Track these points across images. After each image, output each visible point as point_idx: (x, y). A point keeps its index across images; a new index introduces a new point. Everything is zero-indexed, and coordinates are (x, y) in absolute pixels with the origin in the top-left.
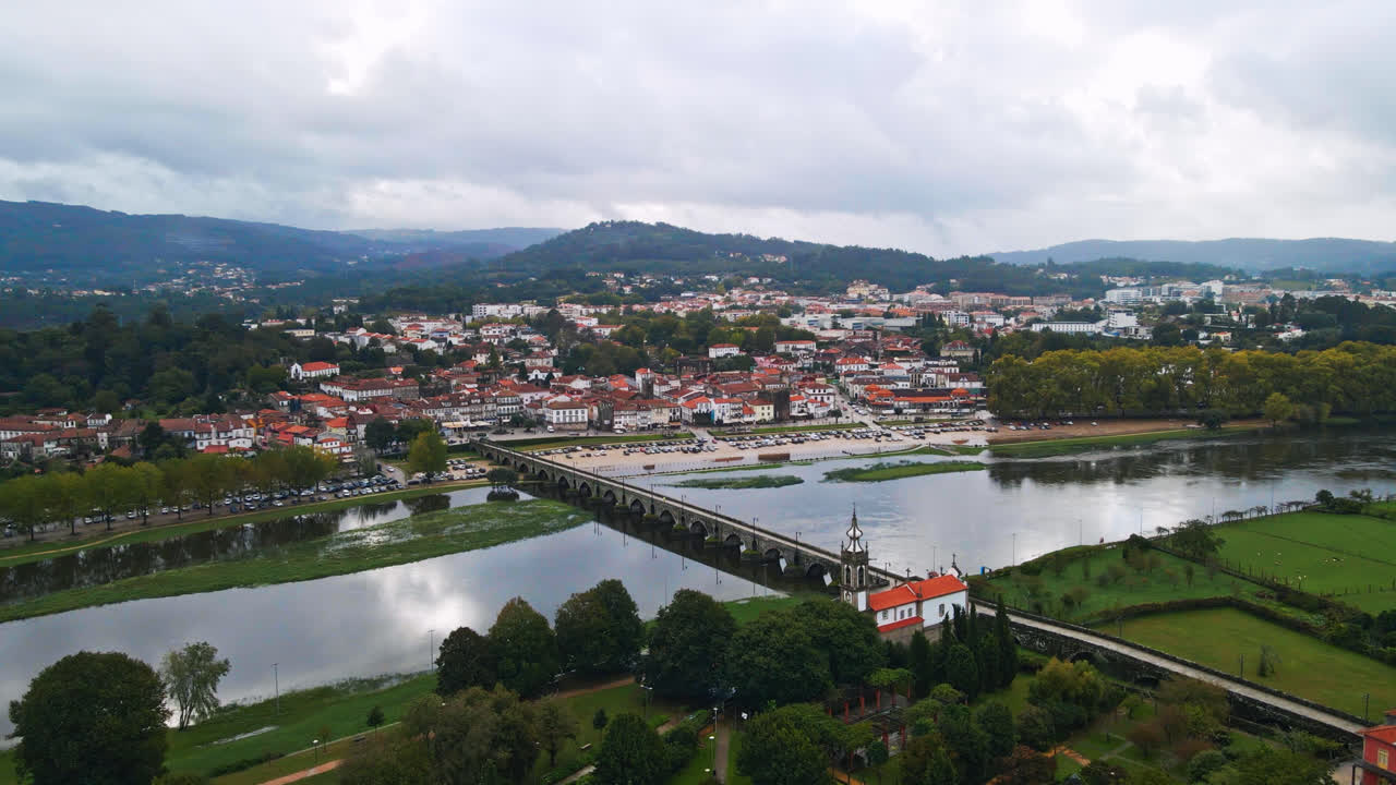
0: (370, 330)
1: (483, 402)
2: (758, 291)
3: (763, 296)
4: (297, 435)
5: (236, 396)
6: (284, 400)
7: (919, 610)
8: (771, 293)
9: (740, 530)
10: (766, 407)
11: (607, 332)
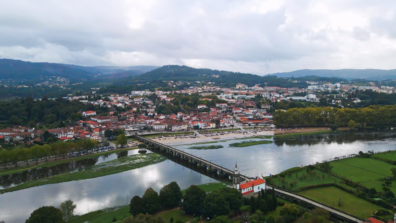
0: (104, 100)
1: (136, 123)
2: (211, 86)
3: (212, 88)
4: (86, 134)
5: (68, 122)
6: (81, 122)
7: (253, 188)
8: (214, 87)
9: (206, 164)
10: (213, 124)
11: (169, 100)
